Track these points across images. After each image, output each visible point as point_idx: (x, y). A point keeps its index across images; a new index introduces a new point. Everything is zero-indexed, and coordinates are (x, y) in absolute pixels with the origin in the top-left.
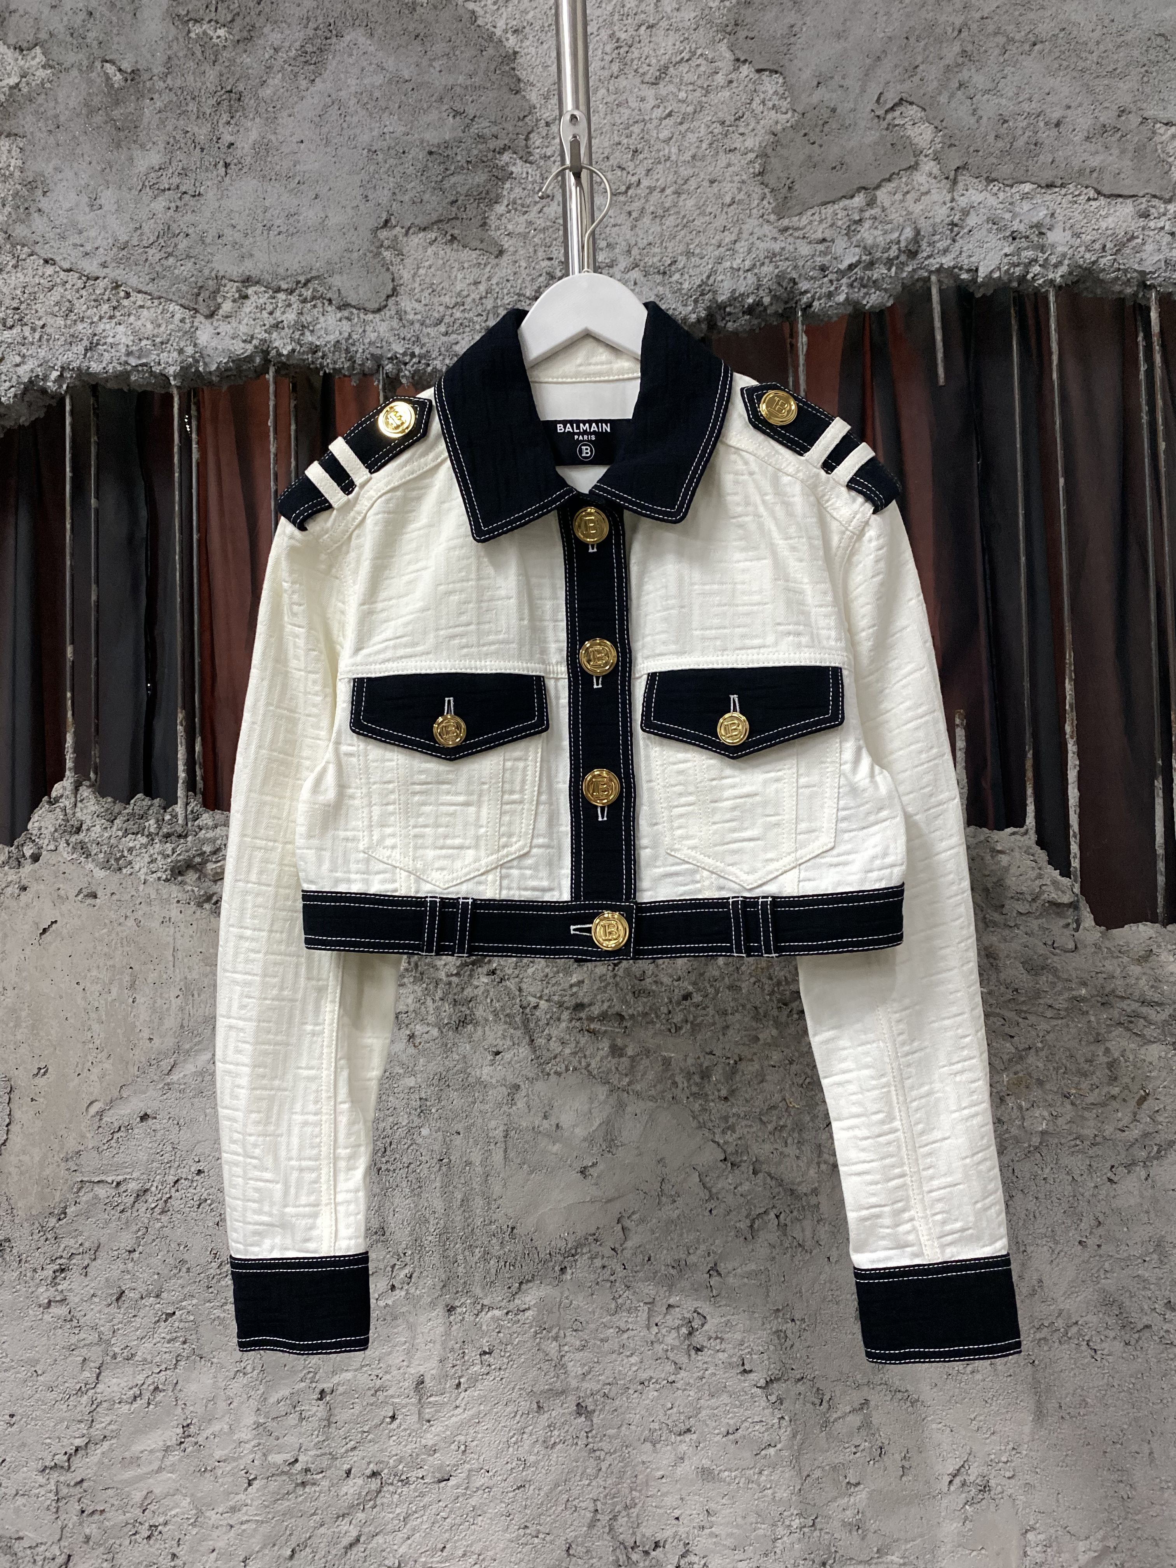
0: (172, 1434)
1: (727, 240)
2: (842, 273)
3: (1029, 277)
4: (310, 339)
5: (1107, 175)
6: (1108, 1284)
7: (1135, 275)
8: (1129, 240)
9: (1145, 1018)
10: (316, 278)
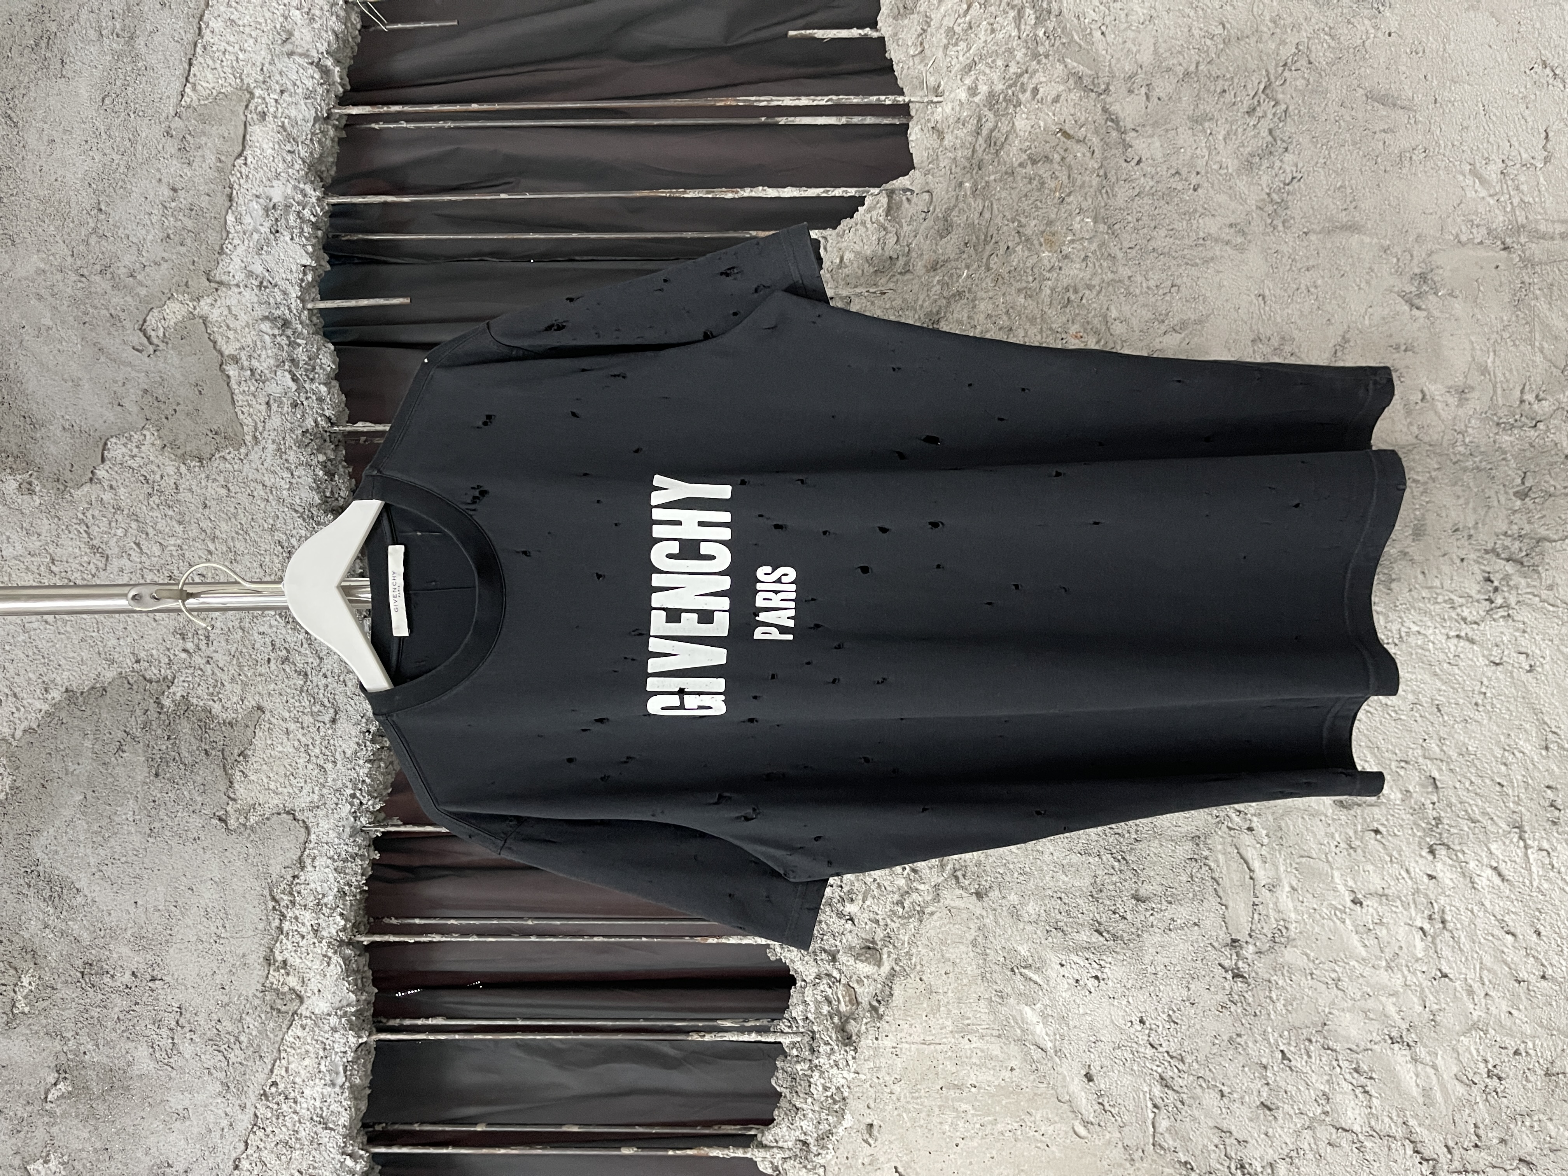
0: (1400, 1055)
1: (262, 493)
2: (300, 388)
3: (313, 219)
4: (331, 898)
5: (225, 148)
6: (1232, 165)
7: (317, 126)
8: (285, 130)
9: (992, 131)
10: (271, 891)
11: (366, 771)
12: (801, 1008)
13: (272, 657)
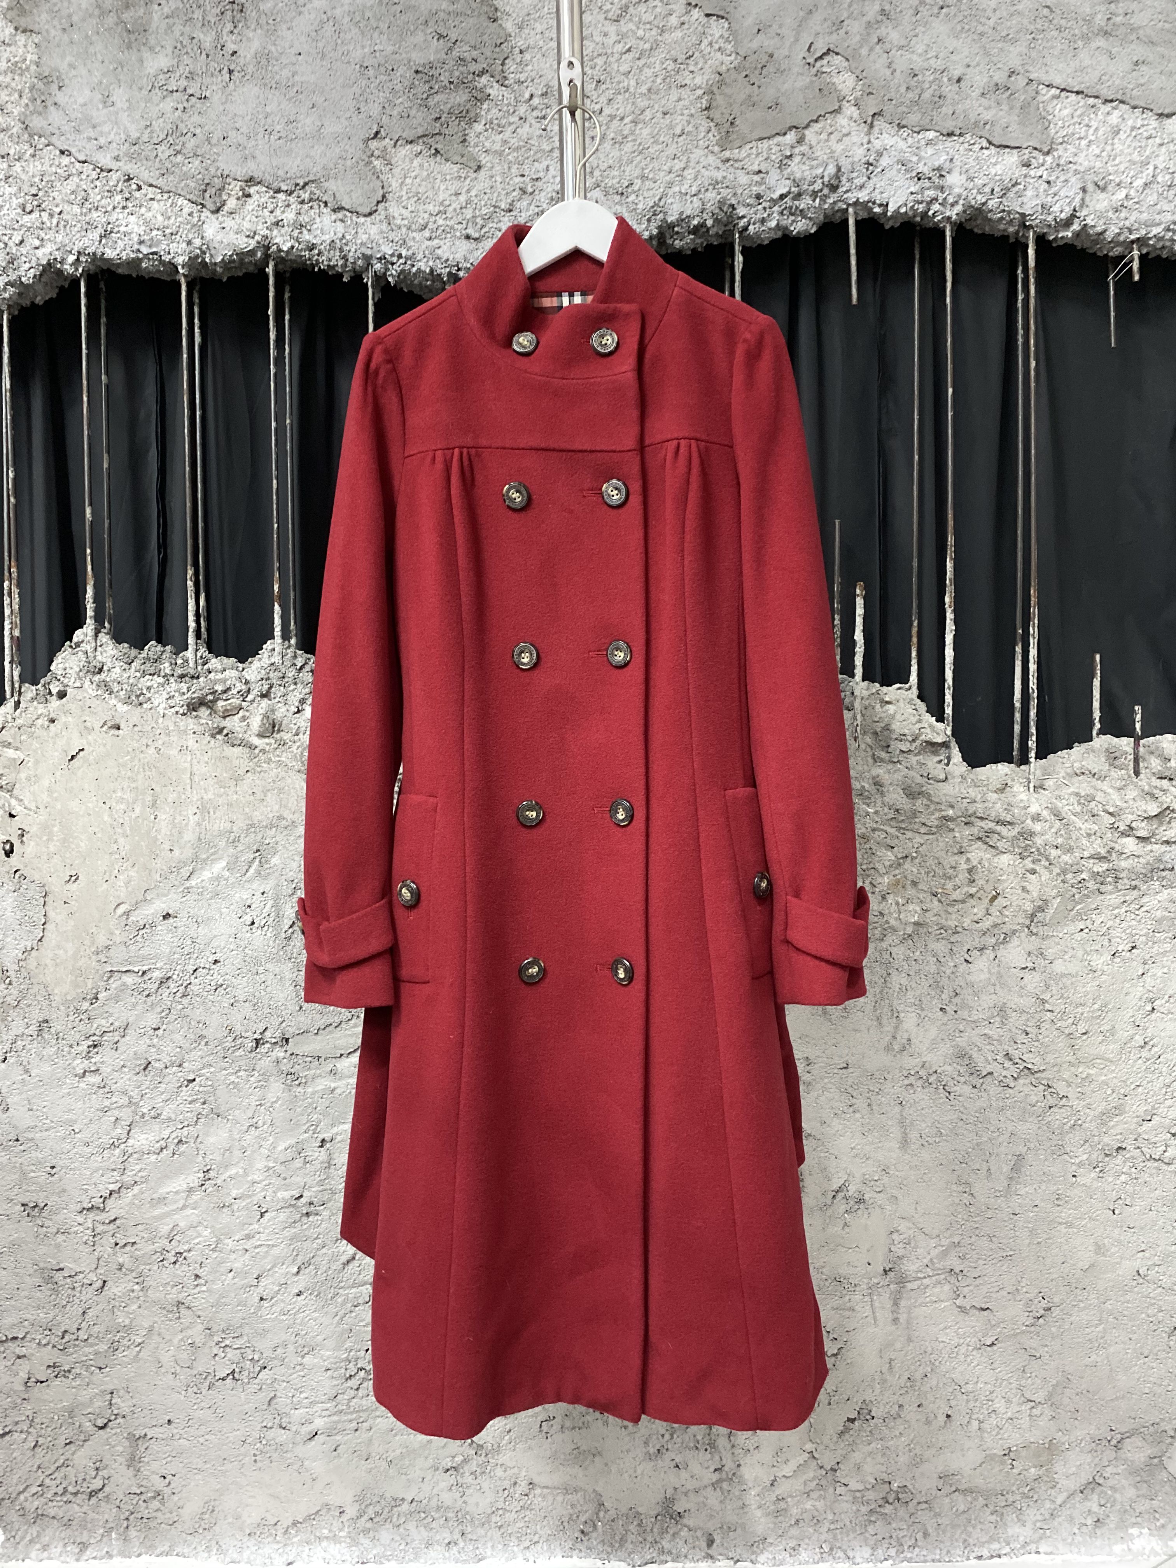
0: (194, 1178)
1: (677, 167)
2: (774, 202)
3: (930, 213)
4: (307, 237)
5: (998, 129)
6: (961, 1041)
7: (1017, 216)
8: (1013, 186)
9: (998, 834)
10: (313, 181)
11: (423, 268)
12: (219, 667)
13: (526, 179)
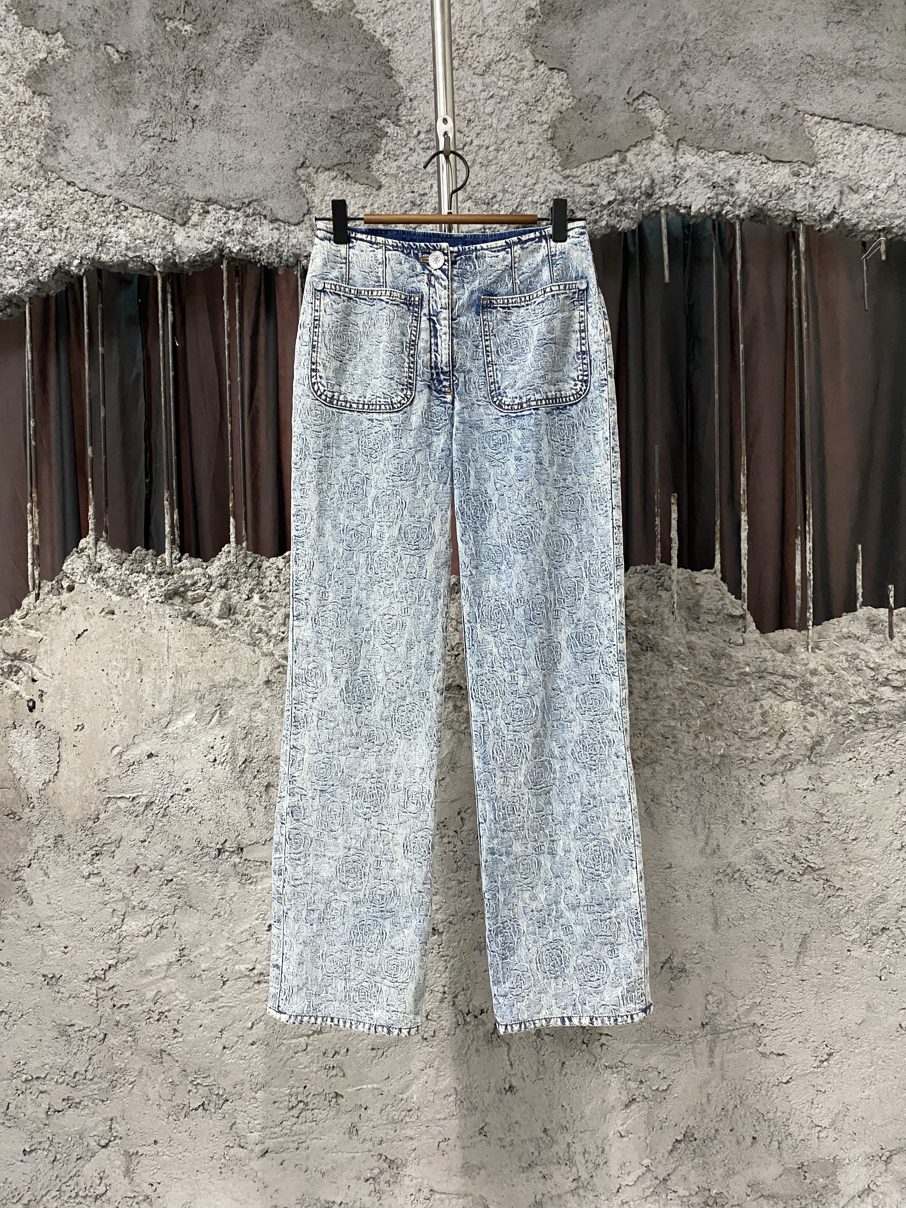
0: (172, 955)
1: (529, 183)
2: (604, 207)
3: (724, 212)
4: (252, 242)
5: (774, 149)
6: (759, 846)
7: (790, 213)
8: (786, 191)
9: (785, 686)
10: (256, 200)
12: (189, 566)
13: (416, 195)
